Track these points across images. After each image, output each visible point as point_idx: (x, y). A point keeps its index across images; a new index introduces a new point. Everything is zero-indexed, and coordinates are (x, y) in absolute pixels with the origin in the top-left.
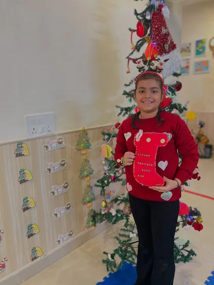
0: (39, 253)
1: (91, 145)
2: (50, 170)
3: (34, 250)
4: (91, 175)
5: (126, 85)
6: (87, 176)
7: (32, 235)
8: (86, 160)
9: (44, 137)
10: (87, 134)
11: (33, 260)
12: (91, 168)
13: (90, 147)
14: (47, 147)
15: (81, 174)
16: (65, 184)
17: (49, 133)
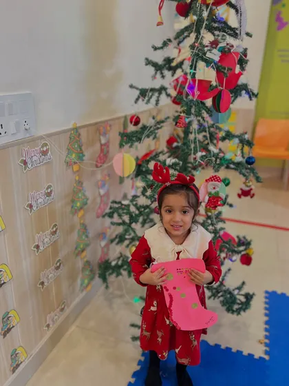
0: (22, 357)
1: (84, 156)
2: (31, 206)
3: (14, 355)
4: (85, 207)
5: (155, 49)
6: (81, 208)
7: (9, 330)
8: (80, 182)
9: (19, 143)
10: (80, 135)
11: (14, 371)
12: (84, 195)
13: (84, 158)
14: (25, 163)
15: (72, 207)
16: (53, 228)
17: (28, 135)
